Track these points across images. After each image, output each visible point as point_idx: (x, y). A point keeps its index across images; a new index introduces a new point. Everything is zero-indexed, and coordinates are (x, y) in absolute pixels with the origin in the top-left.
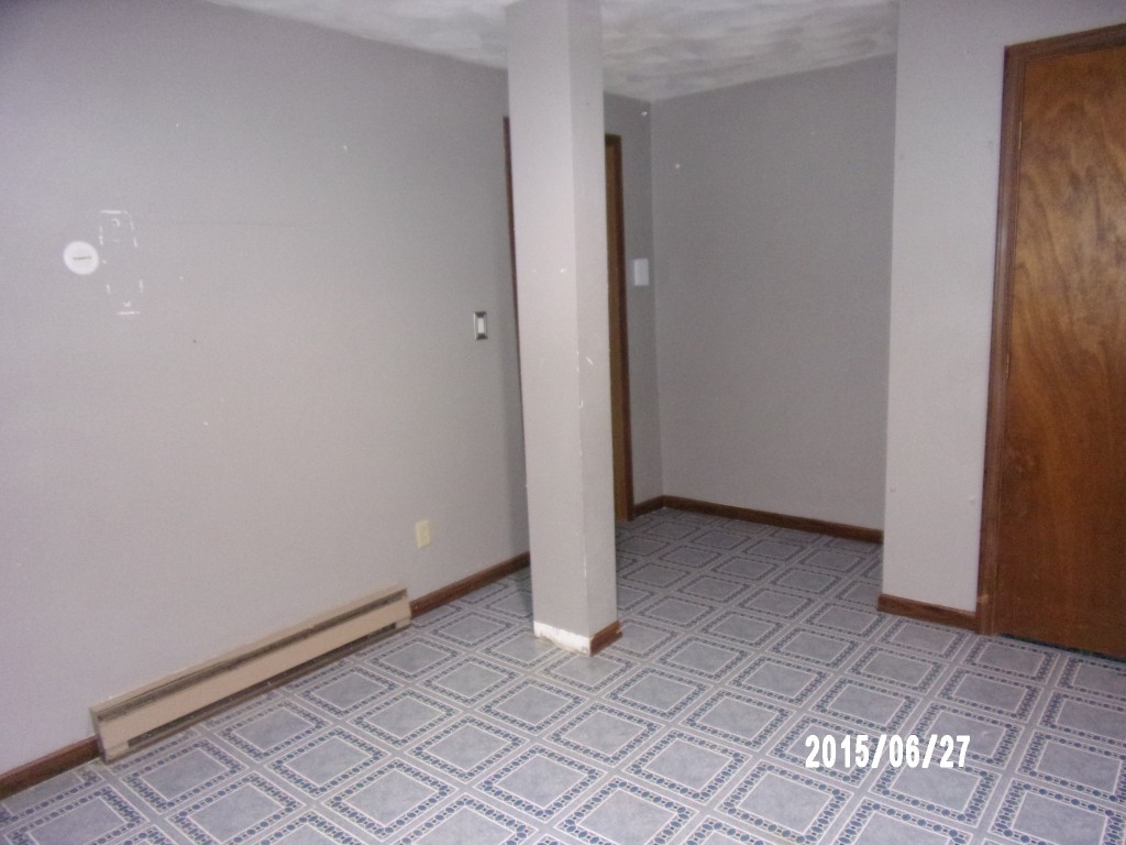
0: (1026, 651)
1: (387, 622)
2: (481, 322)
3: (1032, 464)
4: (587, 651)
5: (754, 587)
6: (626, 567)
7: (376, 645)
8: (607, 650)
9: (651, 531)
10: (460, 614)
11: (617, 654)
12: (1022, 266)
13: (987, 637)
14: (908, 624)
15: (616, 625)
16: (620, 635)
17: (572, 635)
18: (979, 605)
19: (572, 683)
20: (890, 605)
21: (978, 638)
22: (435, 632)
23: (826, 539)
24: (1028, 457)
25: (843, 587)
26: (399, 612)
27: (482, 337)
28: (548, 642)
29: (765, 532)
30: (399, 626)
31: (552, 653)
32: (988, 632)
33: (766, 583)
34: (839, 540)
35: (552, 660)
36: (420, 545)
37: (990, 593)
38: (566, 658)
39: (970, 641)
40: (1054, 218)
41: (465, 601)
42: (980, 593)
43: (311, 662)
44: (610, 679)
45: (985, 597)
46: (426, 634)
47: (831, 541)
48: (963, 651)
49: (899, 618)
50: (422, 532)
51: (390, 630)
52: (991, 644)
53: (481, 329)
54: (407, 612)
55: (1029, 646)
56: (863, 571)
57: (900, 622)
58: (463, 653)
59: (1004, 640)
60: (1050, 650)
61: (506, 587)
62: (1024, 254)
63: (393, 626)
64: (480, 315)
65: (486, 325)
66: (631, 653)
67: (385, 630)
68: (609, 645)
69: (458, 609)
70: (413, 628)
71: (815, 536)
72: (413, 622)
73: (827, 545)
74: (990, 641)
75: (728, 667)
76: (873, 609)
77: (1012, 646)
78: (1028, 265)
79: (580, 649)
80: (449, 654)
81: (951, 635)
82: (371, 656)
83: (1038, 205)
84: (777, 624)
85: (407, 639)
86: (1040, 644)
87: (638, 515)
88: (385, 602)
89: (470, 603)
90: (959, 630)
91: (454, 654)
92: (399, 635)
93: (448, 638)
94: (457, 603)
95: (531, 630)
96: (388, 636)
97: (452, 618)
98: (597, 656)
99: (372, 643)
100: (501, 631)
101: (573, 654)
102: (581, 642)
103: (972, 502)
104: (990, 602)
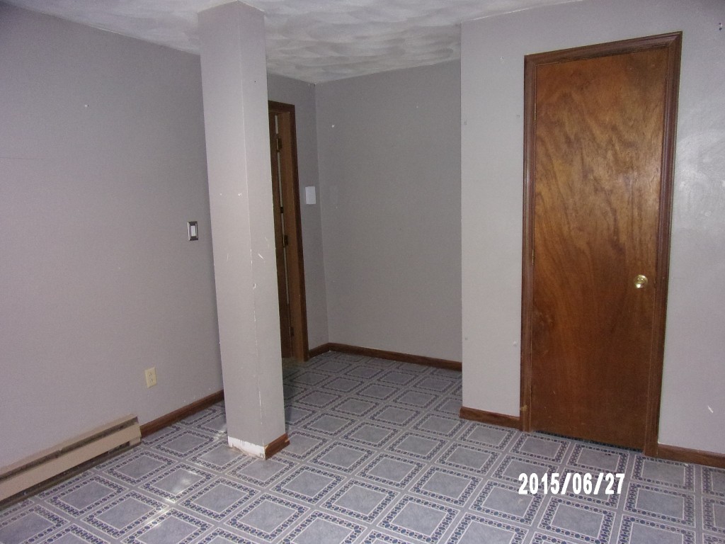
0: (550, 441)
1: (123, 442)
2: (193, 228)
3: (550, 321)
4: (263, 457)
5: (382, 404)
6: (299, 393)
7: (114, 459)
8: (278, 455)
9: (319, 368)
10: (177, 433)
11: (285, 457)
12: (540, 194)
13: (527, 433)
14: (479, 427)
15: (285, 437)
16: (288, 443)
17: (253, 445)
18: (521, 412)
19: (250, 480)
20: (468, 414)
21: (522, 434)
22: (159, 447)
23: (432, 369)
24: (547, 316)
25: (440, 402)
26: (132, 434)
27: (194, 239)
28: (238, 450)
29: (394, 365)
30: (132, 444)
31: (240, 458)
32: (528, 430)
33: (390, 401)
34: (440, 369)
35: (240, 463)
36: (148, 386)
37: (528, 404)
38: (249, 462)
39: (517, 435)
40: (557, 164)
41: (183, 423)
42: (522, 405)
43: (61, 474)
44: (277, 476)
45: (525, 407)
46: (152, 448)
47: (435, 371)
48: (512, 443)
49: (473, 422)
50: (149, 376)
51: (126, 447)
52: (530, 437)
53: (194, 234)
54: (139, 434)
55: (551, 437)
56: (453, 391)
57: (474, 425)
58: (176, 461)
59: (537, 435)
60: (565, 440)
61: (214, 411)
62: (541, 187)
63: (128, 444)
64: (192, 224)
65: (197, 231)
66: (294, 456)
67: (121, 447)
68: (279, 451)
69: (178, 429)
70: (142, 444)
71: (425, 368)
72: (143, 440)
73: (432, 374)
74: (529, 435)
75: (359, 463)
76: (457, 417)
77: (542, 438)
78: (543, 194)
79: (258, 454)
80: (166, 463)
81: (504, 432)
82: (108, 467)
83: (548, 156)
84: (394, 430)
85: (138, 453)
86: (559, 436)
87: (311, 357)
88: (122, 427)
89: (187, 424)
90: (510, 429)
91: (170, 462)
92: (132, 450)
93: (167, 451)
94: (178, 424)
95: (227, 442)
96: (125, 451)
97: (172, 436)
98: (271, 459)
99: (110, 458)
100: (206, 443)
101: (254, 459)
102: (259, 450)
103: (515, 345)
104: (528, 410)
